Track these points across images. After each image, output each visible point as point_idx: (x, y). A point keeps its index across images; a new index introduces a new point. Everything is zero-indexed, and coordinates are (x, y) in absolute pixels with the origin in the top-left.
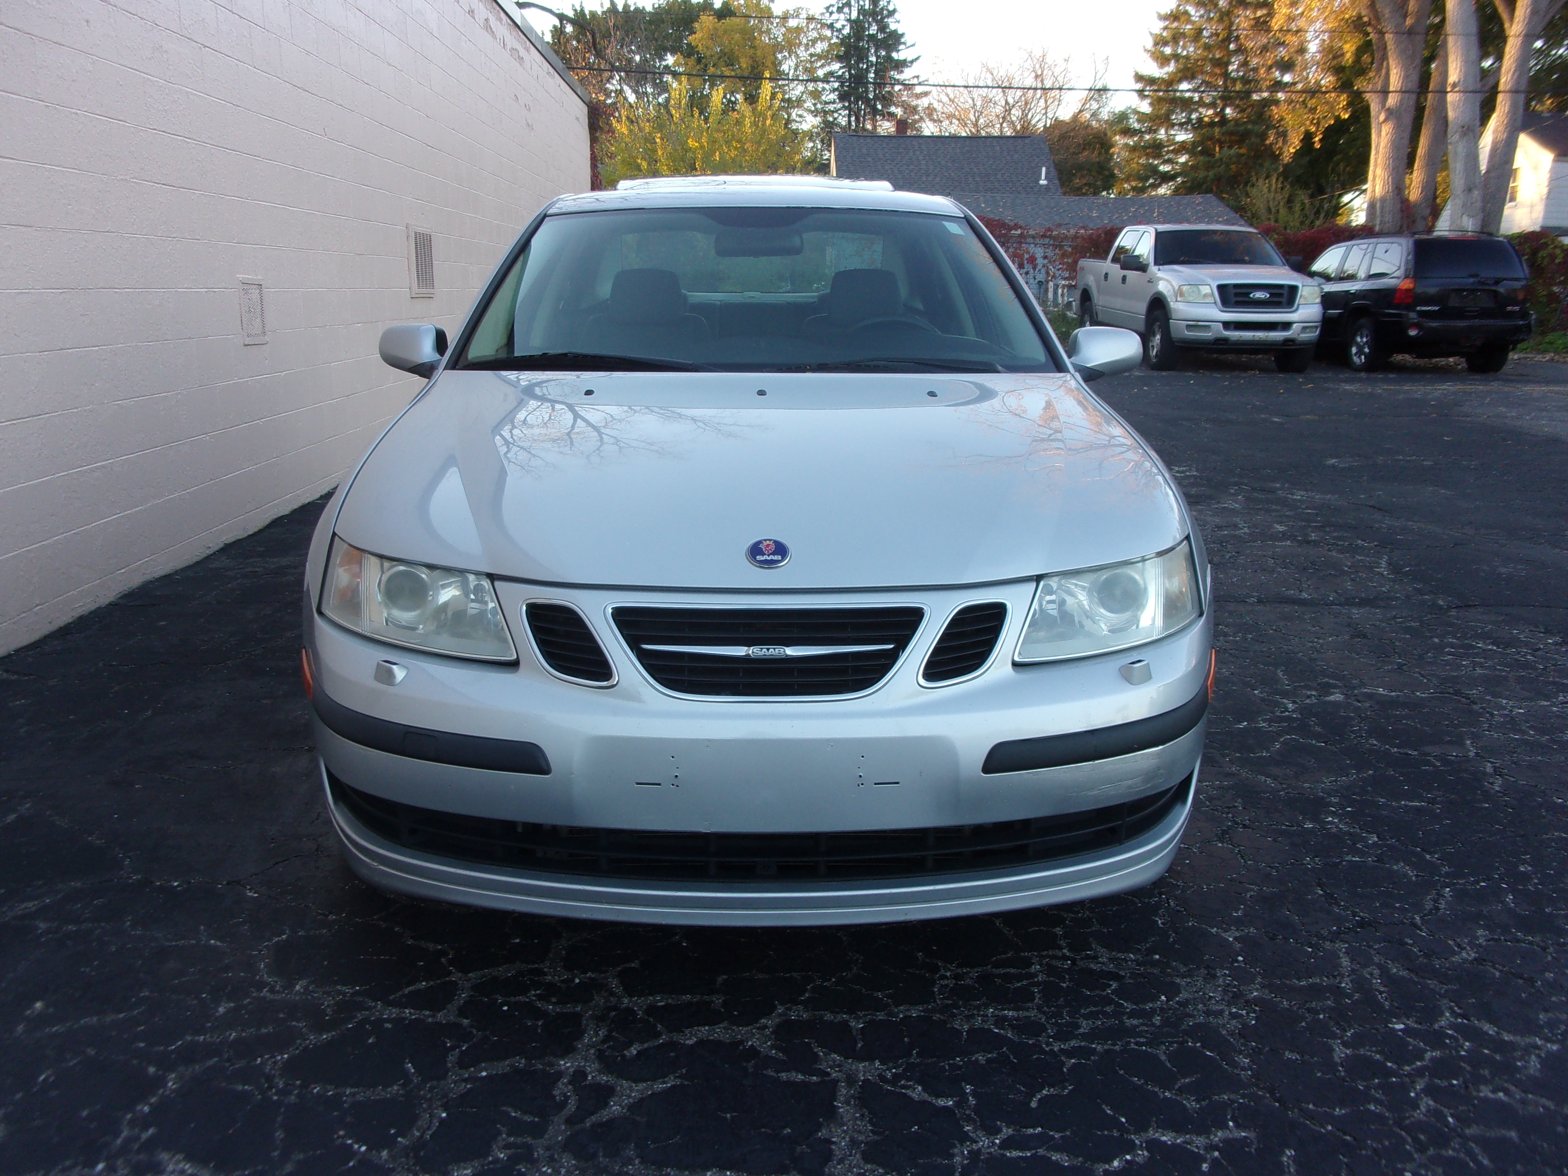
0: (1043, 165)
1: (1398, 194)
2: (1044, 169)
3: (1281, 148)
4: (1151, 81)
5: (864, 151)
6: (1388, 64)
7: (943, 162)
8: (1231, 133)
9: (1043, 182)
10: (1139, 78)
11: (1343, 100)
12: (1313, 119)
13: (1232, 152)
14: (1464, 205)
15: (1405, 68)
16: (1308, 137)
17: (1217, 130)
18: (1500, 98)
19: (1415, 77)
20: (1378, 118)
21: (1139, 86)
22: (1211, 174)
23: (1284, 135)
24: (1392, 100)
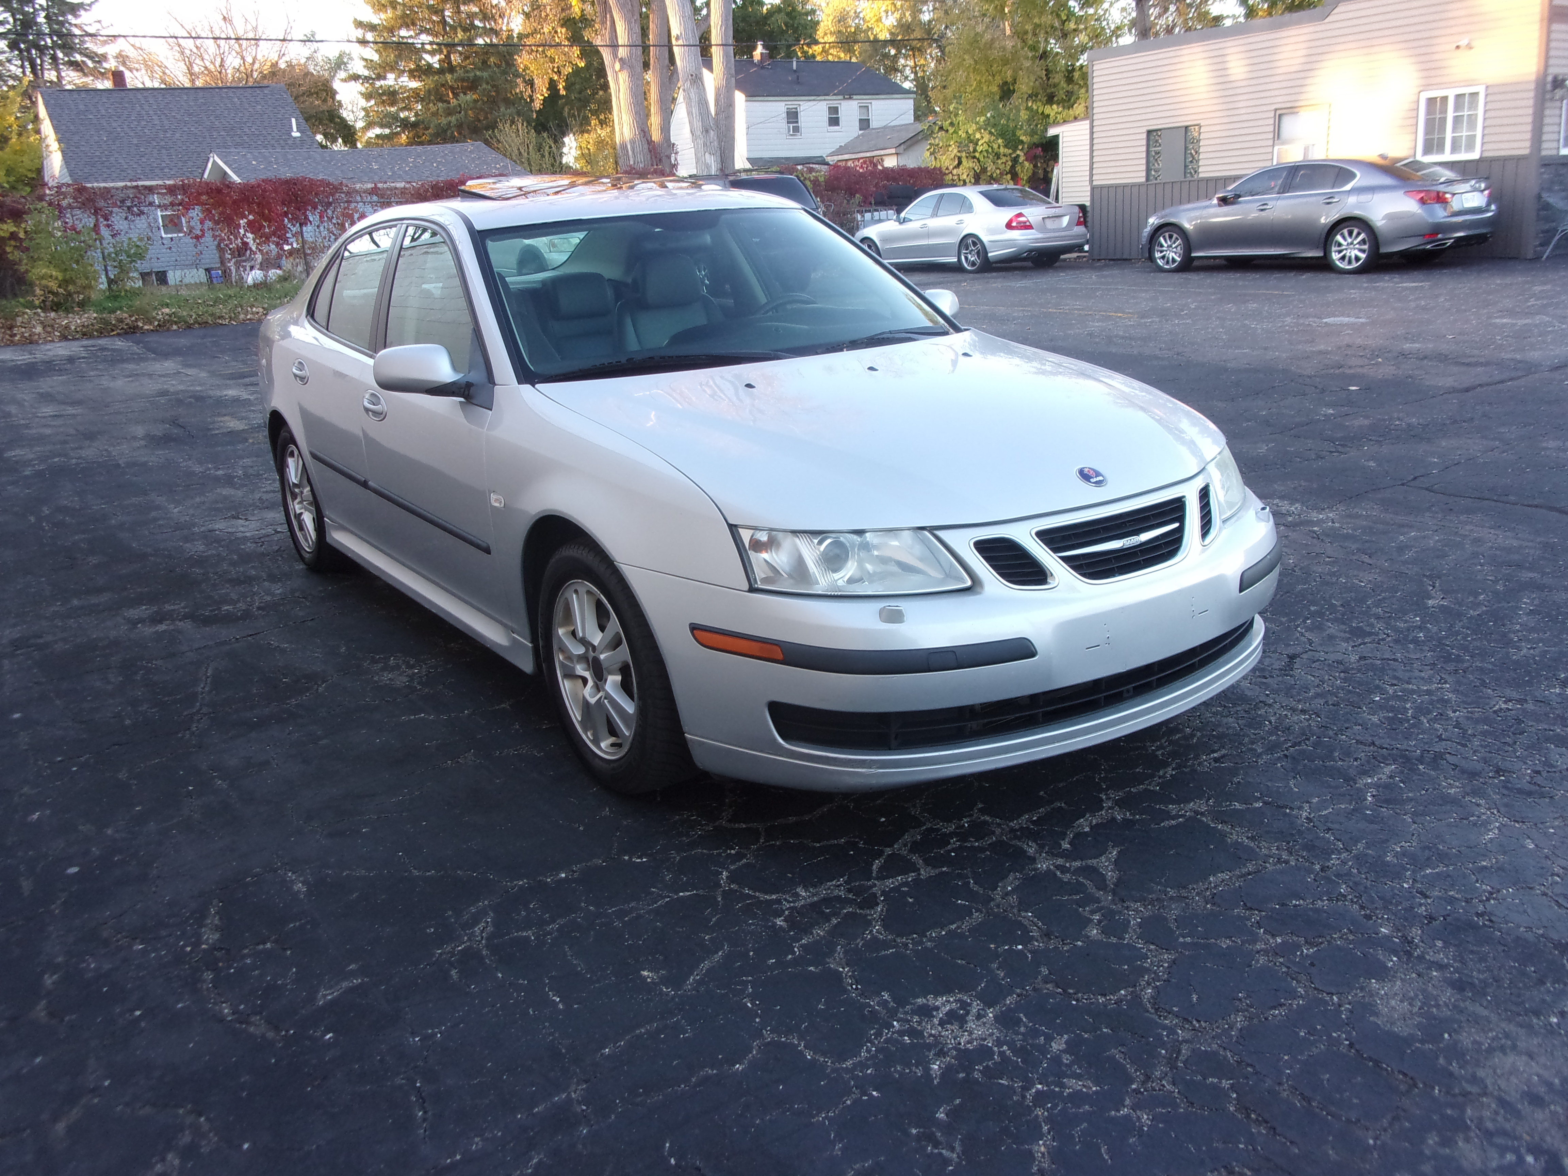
0: (291, 116)
1: (644, 136)
2: (293, 120)
3: (531, 97)
4: (372, 27)
5: (82, 107)
6: (612, 17)
7: (178, 117)
8: (463, 80)
9: (295, 134)
10: (359, 24)
11: (576, 51)
12: (554, 67)
13: (468, 97)
14: (705, 145)
15: (628, 22)
16: (552, 85)
17: (449, 77)
18: (714, 49)
19: (637, 29)
20: (613, 67)
21: (359, 33)
22: (453, 119)
23: (531, 83)
24: (622, 52)
